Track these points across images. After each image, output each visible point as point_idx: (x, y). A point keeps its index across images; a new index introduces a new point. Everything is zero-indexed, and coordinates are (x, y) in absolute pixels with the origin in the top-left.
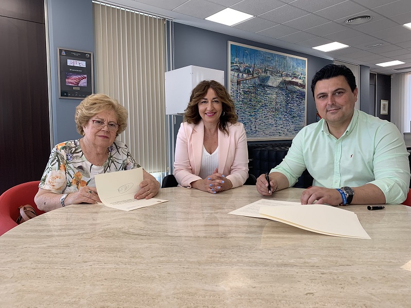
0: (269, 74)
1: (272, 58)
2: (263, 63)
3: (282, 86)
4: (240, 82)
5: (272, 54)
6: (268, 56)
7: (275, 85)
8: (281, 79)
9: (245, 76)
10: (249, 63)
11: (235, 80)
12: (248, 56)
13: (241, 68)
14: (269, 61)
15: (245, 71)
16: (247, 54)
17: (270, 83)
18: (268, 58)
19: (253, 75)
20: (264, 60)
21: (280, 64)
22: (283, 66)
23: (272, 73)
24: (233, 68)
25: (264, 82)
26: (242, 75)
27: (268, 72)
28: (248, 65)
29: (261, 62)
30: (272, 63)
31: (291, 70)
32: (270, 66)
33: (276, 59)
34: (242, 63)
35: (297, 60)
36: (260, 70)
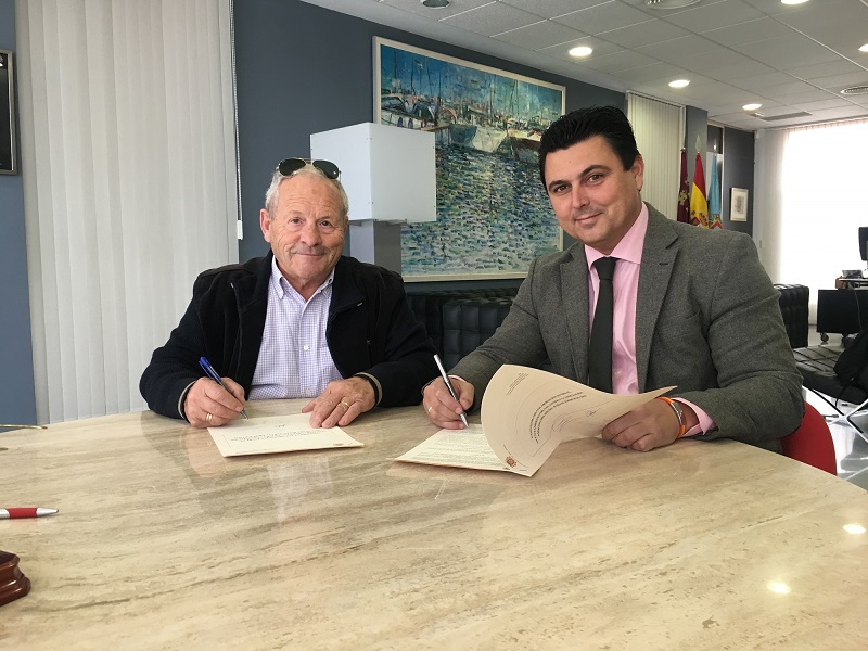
0: (474, 122)
1: (483, 84)
2: (460, 96)
3: (505, 151)
5: (482, 73)
6: (471, 77)
7: (490, 147)
8: (503, 135)
9: (417, 123)
10: (427, 93)
12: (425, 77)
13: (406, 105)
14: (473, 90)
15: (416, 112)
16: (422, 72)
17: (477, 144)
18: (473, 81)
19: (436, 123)
20: (463, 88)
21: (502, 98)
22: (508, 103)
23: (481, 120)
24: (387, 103)
25: (462, 141)
26: (411, 121)
27: (473, 116)
28: (425, 98)
29: (455, 92)
30: (481, 96)
31: (527, 114)
32: (476, 102)
33: (492, 86)
34: (409, 93)
35: (541, 88)
36: (453, 111)
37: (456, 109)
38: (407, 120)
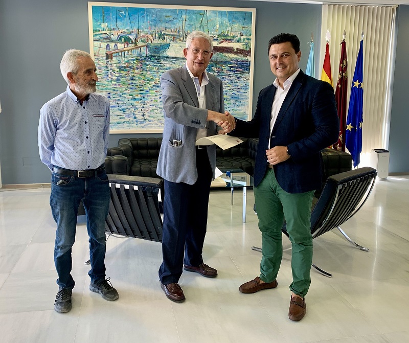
2: (155, 26)
4: (112, 54)
5: (174, 11)
6: (164, 14)
9: (120, 46)
10: (128, 28)
11: (103, 52)
12: (127, 19)
13: (112, 36)
14: (167, 22)
15: (120, 39)
16: (124, 16)
17: (170, 53)
18: (167, 16)
19: (136, 44)
20: (156, 22)
21: (192, 23)
23: (174, 38)
24: (98, 37)
25: (158, 52)
26: (116, 45)
27: (166, 37)
28: (126, 31)
29: (151, 25)
30: (174, 24)
31: (216, 30)
32: (168, 28)
33: (184, 17)
34: (114, 29)
35: (230, 13)
36: (150, 36)
37: (152, 34)
38: (112, 45)
